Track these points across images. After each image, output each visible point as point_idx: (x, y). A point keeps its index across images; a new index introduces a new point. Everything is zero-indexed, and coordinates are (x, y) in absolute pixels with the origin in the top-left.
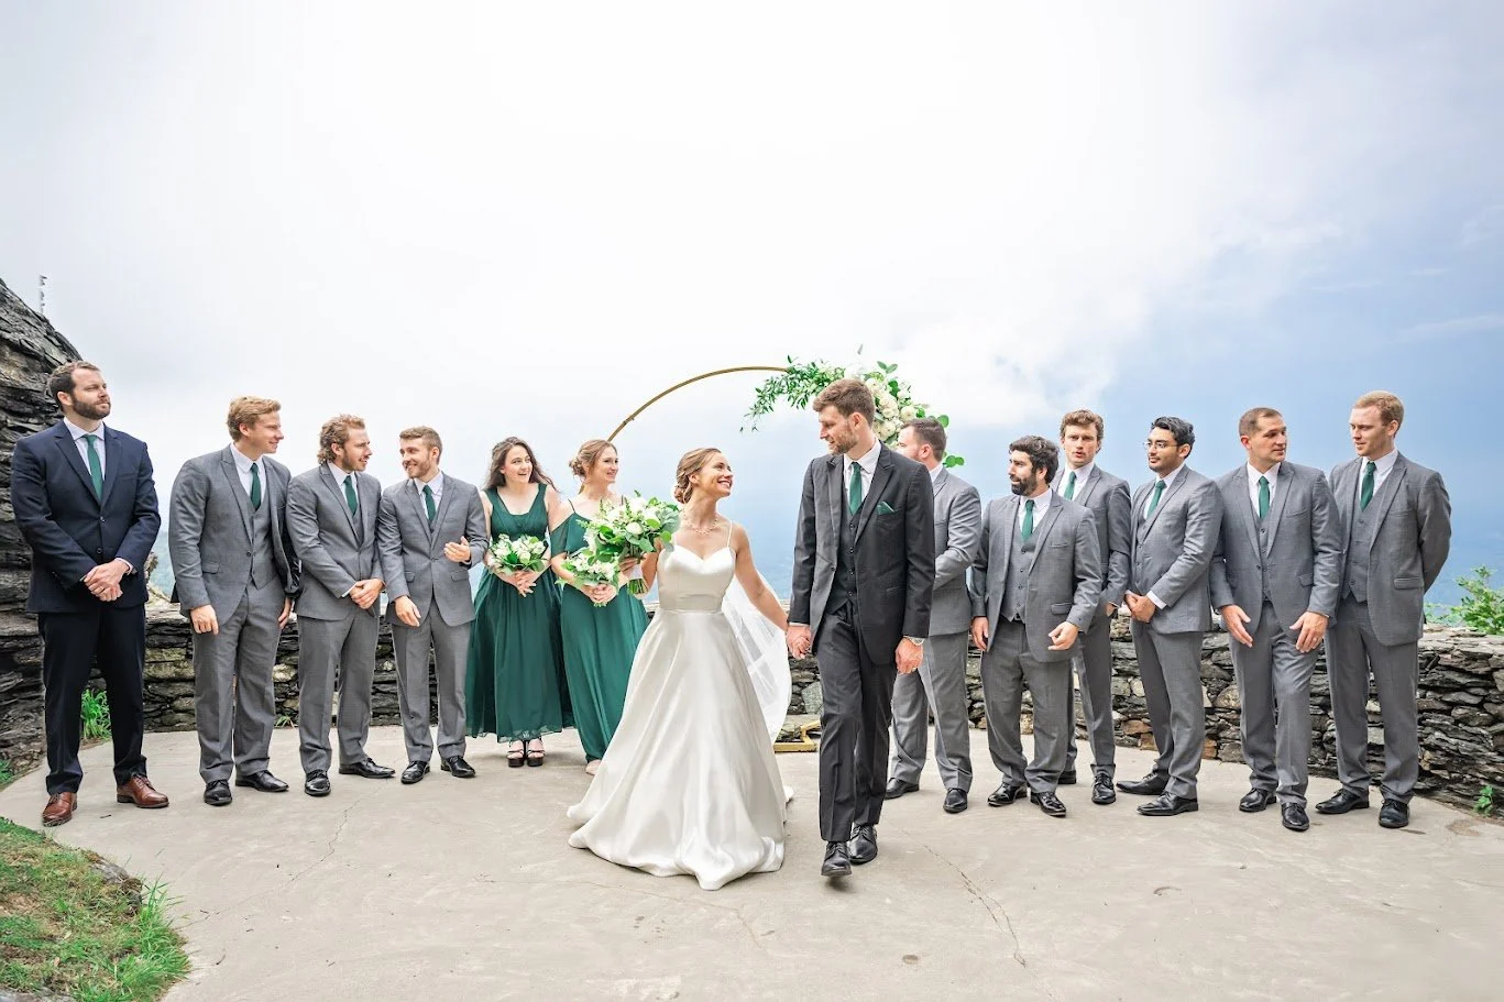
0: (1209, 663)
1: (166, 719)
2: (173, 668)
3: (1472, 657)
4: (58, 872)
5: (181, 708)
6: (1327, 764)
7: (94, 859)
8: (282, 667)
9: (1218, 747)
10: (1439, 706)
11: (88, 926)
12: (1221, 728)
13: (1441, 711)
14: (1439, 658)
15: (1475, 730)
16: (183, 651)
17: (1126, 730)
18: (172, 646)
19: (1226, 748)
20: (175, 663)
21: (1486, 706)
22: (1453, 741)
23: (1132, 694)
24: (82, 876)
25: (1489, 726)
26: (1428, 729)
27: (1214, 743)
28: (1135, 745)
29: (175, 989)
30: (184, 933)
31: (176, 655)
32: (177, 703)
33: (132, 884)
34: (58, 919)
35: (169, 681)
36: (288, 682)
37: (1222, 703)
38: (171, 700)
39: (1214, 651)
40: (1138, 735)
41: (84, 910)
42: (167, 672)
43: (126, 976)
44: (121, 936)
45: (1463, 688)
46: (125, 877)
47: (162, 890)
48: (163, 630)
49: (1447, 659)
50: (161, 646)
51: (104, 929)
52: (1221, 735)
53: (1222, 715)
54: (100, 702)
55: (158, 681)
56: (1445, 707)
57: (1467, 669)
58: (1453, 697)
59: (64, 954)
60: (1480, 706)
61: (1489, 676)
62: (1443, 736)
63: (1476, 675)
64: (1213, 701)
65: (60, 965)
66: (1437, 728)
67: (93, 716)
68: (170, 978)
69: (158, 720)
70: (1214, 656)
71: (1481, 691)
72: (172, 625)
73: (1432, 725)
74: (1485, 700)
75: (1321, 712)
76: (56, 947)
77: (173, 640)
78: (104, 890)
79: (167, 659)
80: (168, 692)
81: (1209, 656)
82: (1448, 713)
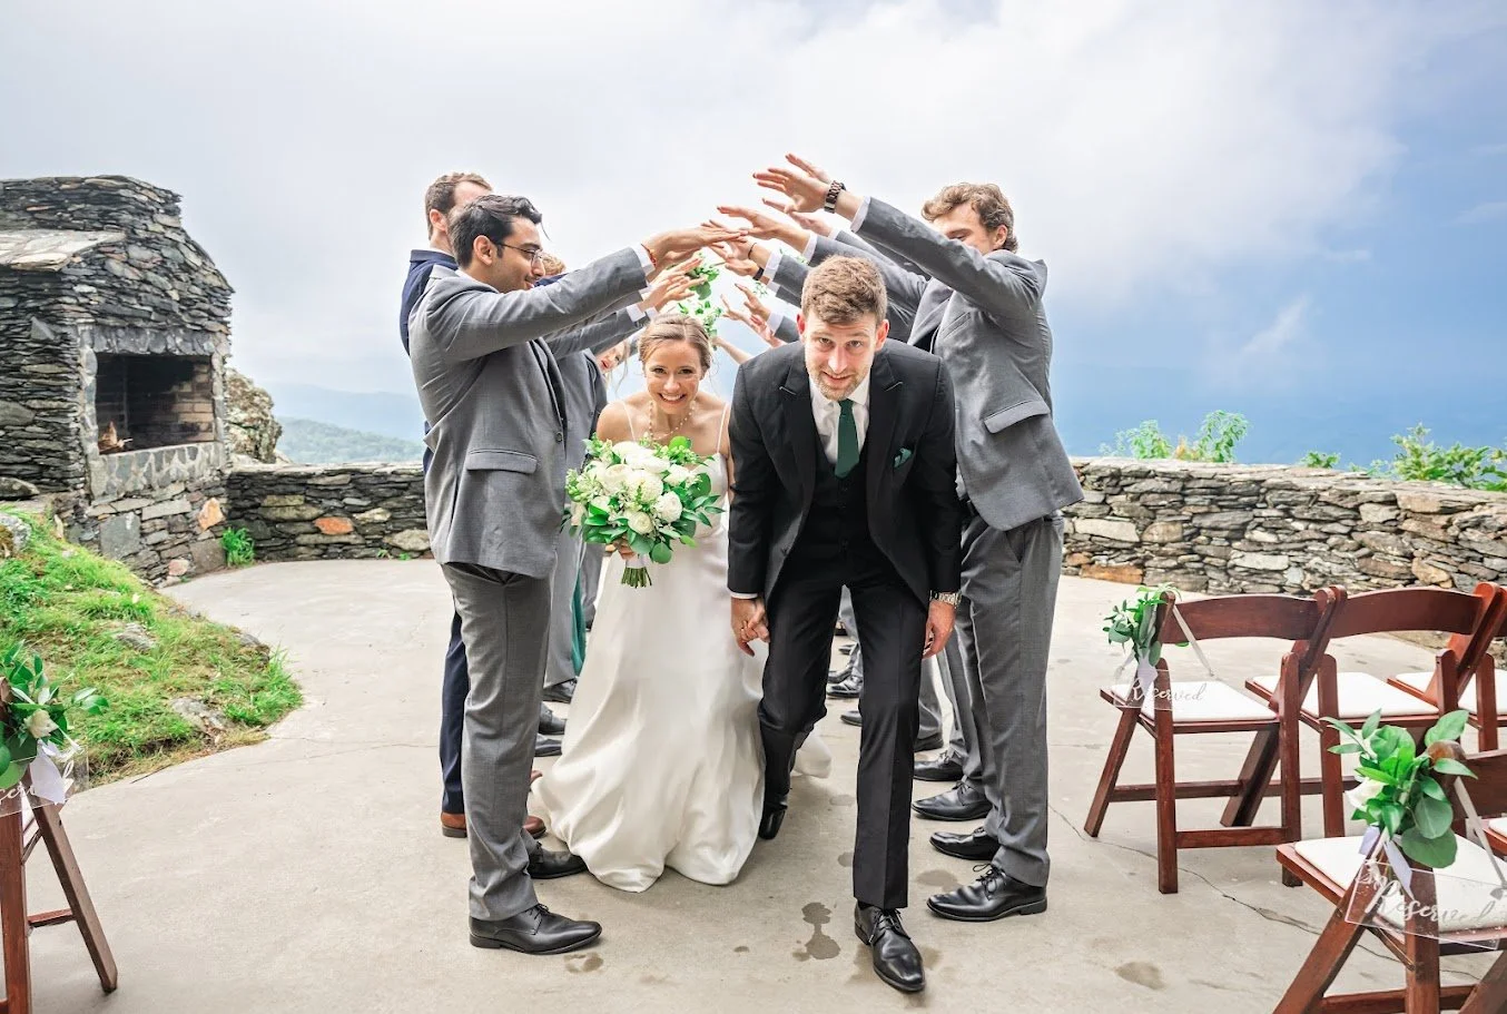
0: (1138, 504)
1: (291, 551)
2: (295, 511)
3: (1343, 495)
4: (210, 637)
5: (302, 543)
6: (1231, 587)
7: (235, 631)
8: (379, 510)
9: (1143, 575)
10: (1317, 536)
11: (232, 673)
12: (1146, 559)
13: (1319, 540)
14: (1319, 496)
15: (1343, 555)
16: (302, 497)
17: (1069, 561)
18: (293, 493)
19: (1150, 573)
20: (296, 507)
21: (1353, 534)
22: (1328, 564)
23: (1075, 532)
24: (227, 641)
25: (1355, 551)
26: (1309, 556)
27: (1140, 571)
28: (1077, 574)
29: (293, 714)
30: (301, 683)
31: (297, 500)
32: (298, 539)
33: (263, 648)
34: (212, 667)
35: (293, 521)
36: (385, 523)
37: (1147, 537)
38: (294, 536)
39: (1142, 494)
40: (1079, 566)
41: (227, 661)
42: (290, 514)
43: (259, 703)
44: (256, 680)
45: (1337, 520)
46: (257, 643)
47: (283, 654)
48: (285, 480)
49: (1325, 496)
50: (284, 494)
51: (242, 675)
52: (1146, 564)
53: (1147, 548)
54: (239, 537)
55: (284, 521)
56: (1323, 536)
57: (1340, 504)
58: (1328, 528)
59: (216, 688)
60: (1349, 535)
61: (1356, 509)
62: (1321, 562)
63: (1347, 509)
64: (1140, 536)
65: (214, 693)
66: (1316, 554)
67: (235, 548)
68: (290, 706)
69: (284, 552)
70: (1142, 498)
71: (1351, 523)
72: (293, 477)
73: (1312, 552)
74: (1353, 530)
75: (1226, 543)
76: (210, 683)
77: (294, 488)
78: (243, 650)
79: (290, 503)
80: (292, 530)
81: (1138, 499)
82: (1324, 541)
